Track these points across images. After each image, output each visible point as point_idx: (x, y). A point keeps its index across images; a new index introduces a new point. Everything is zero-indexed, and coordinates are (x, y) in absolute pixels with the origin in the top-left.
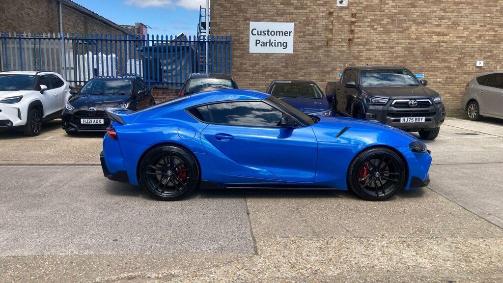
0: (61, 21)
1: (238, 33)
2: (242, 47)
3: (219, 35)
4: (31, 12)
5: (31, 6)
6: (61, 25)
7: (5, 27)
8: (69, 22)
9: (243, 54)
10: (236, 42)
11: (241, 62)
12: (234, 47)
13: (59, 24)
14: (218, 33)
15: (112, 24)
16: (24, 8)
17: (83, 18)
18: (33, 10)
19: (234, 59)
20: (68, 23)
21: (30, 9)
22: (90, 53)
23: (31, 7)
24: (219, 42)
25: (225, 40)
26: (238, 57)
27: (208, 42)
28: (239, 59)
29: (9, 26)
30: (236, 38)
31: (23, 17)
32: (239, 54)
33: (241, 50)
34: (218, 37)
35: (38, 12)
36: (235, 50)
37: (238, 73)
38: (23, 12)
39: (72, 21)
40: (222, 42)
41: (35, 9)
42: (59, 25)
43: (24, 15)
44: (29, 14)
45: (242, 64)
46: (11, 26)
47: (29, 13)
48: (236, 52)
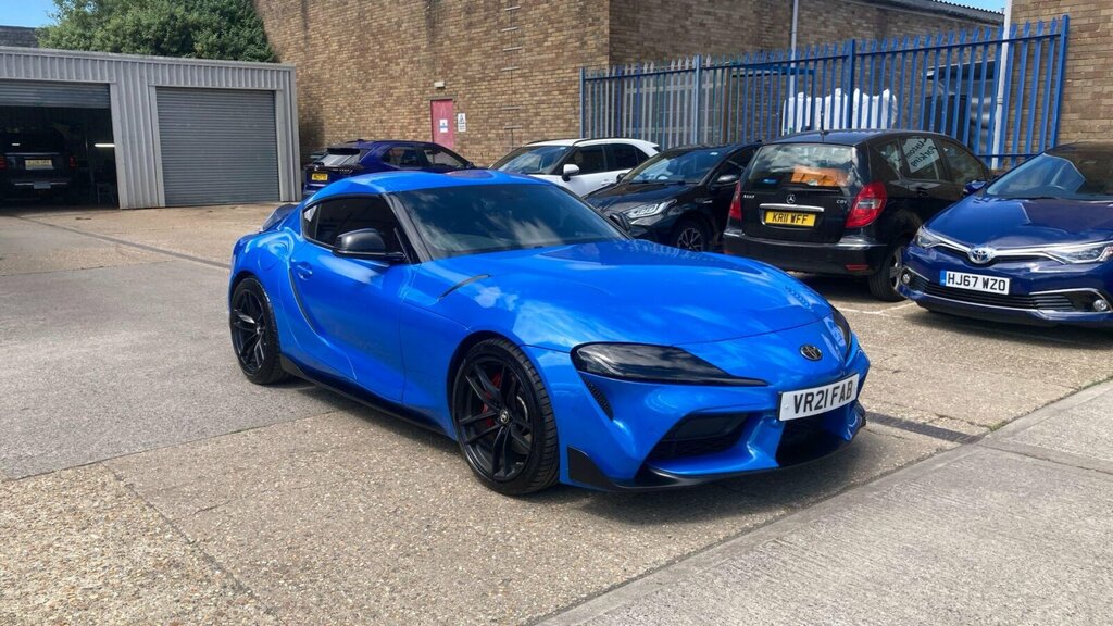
0: (794, 29)
1: (1093, 7)
2: (1105, 47)
3: (1032, 20)
4: (709, 21)
5: (713, 7)
6: (794, 36)
7: (638, 56)
8: (826, 27)
9: (1105, 66)
10: (1086, 35)
11: (1097, 89)
12: (1078, 49)
13: (791, 34)
14: (1032, 13)
15: (982, 16)
16: (691, 15)
17: (877, 13)
18: (715, 14)
19: (1077, 83)
20: (823, 29)
21: (708, 13)
22: (838, 92)
23: (712, 10)
24: (1030, 39)
25: (1048, 32)
26: (1087, 77)
27: (1011, 42)
28: (1090, 83)
29: (647, 53)
30: (1085, 21)
31: (687, 31)
32: (1092, 69)
33: (1099, 56)
34: (1028, 25)
35: (729, 16)
36: (1078, 56)
37: (1086, 122)
38: (688, 23)
39: (836, 25)
40: (1039, 39)
41: (721, 12)
42: (791, 38)
43: (690, 28)
44: (702, 25)
45: (1098, 95)
46: (653, 53)
47: (705, 22)
48: (1081, 62)
